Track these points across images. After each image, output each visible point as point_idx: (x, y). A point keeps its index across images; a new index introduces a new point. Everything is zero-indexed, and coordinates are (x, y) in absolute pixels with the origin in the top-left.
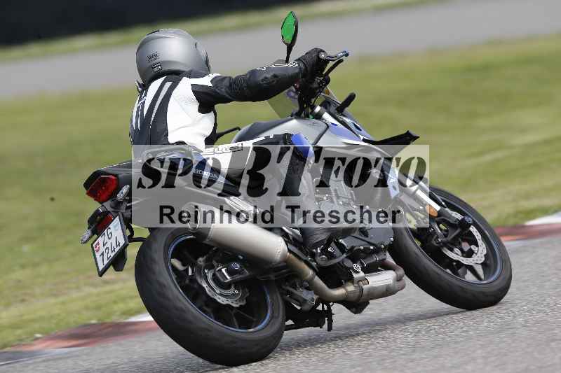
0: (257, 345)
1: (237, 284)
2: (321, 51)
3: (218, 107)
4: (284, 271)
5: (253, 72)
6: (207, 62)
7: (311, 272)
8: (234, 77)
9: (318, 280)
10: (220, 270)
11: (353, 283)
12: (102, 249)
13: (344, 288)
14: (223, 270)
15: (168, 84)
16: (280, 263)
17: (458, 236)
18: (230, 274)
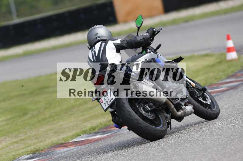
1: (152, 112)
2: (153, 28)
9: (175, 109)
10: (146, 106)
12: (104, 102)
14: (147, 106)
15: (104, 44)
18: (150, 108)
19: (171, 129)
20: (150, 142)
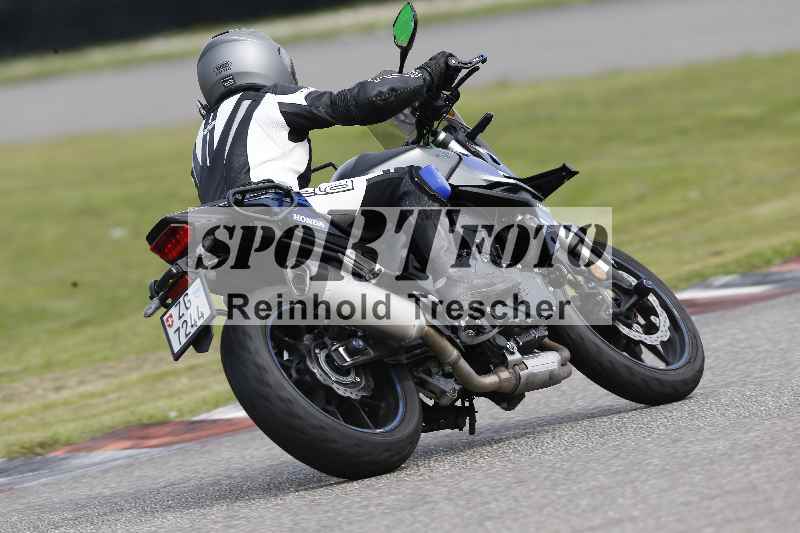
0: (388, 450)
1: (358, 369)
2: (451, 55)
3: (313, 134)
4: (418, 351)
5: (362, 85)
6: (293, 74)
7: (455, 353)
8: (335, 93)
9: (464, 364)
10: (337, 349)
11: (507, 367)
12: (177, 323)
13: (496, 373)
14: (341, 349)
15: (246, 103)
16: (415, 339)
17: (634, 305)
18: (350, 355)
19: (472, 431)
20: (343, 482)
